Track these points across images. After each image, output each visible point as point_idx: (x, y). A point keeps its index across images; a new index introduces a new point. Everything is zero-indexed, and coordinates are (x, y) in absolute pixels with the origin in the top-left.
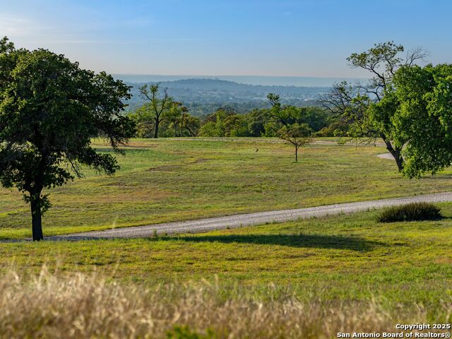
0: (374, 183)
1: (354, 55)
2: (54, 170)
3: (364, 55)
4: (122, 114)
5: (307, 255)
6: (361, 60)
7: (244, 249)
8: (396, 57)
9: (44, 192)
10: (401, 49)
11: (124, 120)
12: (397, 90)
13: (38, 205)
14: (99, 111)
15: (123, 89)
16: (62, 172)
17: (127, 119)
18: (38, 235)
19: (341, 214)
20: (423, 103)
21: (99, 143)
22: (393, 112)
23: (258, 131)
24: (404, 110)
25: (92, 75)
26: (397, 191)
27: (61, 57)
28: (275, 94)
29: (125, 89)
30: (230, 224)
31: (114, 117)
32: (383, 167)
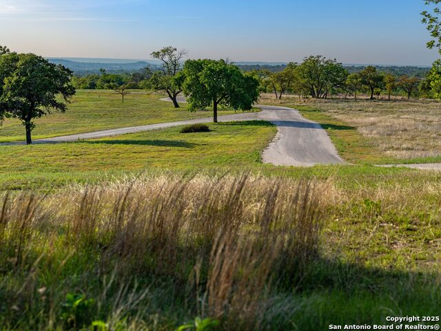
0: (166, 114)
1: (154, 53)
2: (37, 110)
3: (159, 53)
4: (69, 83)
5: (167, 150)
6: (157, 54)
7: (137, 148)
8: (173, 53)
9: (32, 120)
10: (176, 49)
11: (70, 87)
12: (185, 72)
13: (29, 127)
14: (58, 83)
15: (69, 72)
16: (40, 111)
17: (71, 86)
18: (29, 141)
19: (160, 129)
20: (197, 77)
21: (59, 98)
22: (183, 81)
23: (93, 86)
24: (188, 80)
25: (55, 66)
26: (178, 117)
27: (40, 57)
28: (104, 68)
29: (71, 72)
30: (111, 134)
31: (65, 85)
32: (165, 105)
